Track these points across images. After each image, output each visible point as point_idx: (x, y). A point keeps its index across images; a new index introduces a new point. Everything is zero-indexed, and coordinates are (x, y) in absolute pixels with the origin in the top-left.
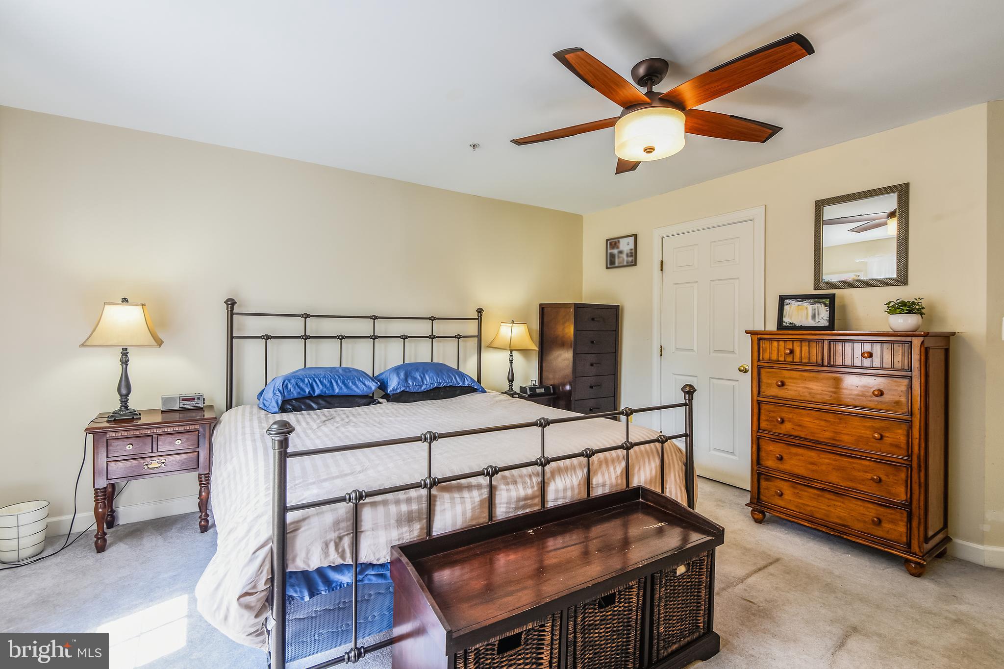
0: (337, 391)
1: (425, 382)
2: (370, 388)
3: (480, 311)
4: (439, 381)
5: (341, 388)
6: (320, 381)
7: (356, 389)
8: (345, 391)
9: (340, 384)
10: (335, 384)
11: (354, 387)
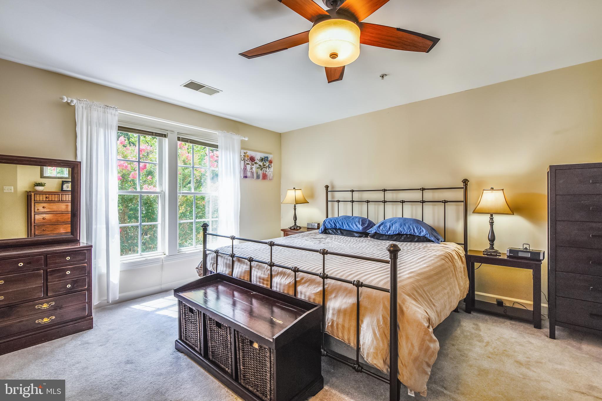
0: (345, 228)
1: (391, 229)
2: (359, 228)
3: (465, 181)
4: (400, 230)
5: (346, 227)
6: (338, 221)
7: (353, 228)
8: (348, 228)
9: (346, 224)
10: (344, 224)
11: (352, 227)
